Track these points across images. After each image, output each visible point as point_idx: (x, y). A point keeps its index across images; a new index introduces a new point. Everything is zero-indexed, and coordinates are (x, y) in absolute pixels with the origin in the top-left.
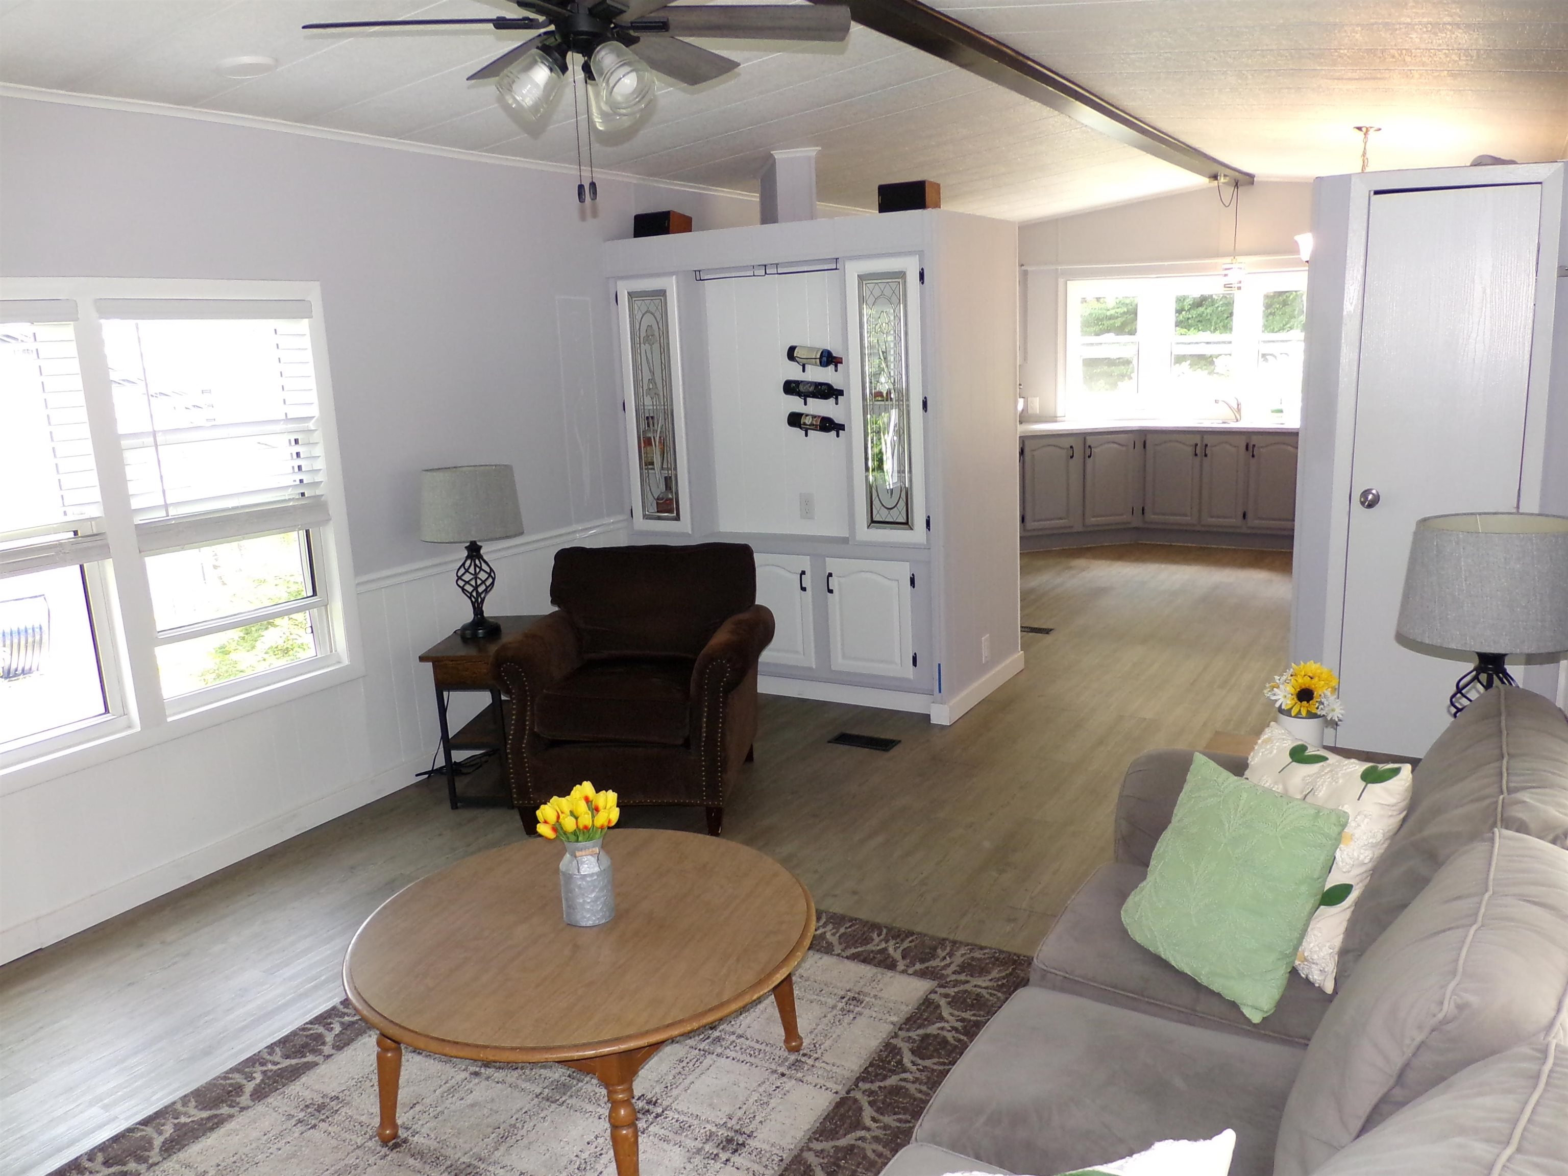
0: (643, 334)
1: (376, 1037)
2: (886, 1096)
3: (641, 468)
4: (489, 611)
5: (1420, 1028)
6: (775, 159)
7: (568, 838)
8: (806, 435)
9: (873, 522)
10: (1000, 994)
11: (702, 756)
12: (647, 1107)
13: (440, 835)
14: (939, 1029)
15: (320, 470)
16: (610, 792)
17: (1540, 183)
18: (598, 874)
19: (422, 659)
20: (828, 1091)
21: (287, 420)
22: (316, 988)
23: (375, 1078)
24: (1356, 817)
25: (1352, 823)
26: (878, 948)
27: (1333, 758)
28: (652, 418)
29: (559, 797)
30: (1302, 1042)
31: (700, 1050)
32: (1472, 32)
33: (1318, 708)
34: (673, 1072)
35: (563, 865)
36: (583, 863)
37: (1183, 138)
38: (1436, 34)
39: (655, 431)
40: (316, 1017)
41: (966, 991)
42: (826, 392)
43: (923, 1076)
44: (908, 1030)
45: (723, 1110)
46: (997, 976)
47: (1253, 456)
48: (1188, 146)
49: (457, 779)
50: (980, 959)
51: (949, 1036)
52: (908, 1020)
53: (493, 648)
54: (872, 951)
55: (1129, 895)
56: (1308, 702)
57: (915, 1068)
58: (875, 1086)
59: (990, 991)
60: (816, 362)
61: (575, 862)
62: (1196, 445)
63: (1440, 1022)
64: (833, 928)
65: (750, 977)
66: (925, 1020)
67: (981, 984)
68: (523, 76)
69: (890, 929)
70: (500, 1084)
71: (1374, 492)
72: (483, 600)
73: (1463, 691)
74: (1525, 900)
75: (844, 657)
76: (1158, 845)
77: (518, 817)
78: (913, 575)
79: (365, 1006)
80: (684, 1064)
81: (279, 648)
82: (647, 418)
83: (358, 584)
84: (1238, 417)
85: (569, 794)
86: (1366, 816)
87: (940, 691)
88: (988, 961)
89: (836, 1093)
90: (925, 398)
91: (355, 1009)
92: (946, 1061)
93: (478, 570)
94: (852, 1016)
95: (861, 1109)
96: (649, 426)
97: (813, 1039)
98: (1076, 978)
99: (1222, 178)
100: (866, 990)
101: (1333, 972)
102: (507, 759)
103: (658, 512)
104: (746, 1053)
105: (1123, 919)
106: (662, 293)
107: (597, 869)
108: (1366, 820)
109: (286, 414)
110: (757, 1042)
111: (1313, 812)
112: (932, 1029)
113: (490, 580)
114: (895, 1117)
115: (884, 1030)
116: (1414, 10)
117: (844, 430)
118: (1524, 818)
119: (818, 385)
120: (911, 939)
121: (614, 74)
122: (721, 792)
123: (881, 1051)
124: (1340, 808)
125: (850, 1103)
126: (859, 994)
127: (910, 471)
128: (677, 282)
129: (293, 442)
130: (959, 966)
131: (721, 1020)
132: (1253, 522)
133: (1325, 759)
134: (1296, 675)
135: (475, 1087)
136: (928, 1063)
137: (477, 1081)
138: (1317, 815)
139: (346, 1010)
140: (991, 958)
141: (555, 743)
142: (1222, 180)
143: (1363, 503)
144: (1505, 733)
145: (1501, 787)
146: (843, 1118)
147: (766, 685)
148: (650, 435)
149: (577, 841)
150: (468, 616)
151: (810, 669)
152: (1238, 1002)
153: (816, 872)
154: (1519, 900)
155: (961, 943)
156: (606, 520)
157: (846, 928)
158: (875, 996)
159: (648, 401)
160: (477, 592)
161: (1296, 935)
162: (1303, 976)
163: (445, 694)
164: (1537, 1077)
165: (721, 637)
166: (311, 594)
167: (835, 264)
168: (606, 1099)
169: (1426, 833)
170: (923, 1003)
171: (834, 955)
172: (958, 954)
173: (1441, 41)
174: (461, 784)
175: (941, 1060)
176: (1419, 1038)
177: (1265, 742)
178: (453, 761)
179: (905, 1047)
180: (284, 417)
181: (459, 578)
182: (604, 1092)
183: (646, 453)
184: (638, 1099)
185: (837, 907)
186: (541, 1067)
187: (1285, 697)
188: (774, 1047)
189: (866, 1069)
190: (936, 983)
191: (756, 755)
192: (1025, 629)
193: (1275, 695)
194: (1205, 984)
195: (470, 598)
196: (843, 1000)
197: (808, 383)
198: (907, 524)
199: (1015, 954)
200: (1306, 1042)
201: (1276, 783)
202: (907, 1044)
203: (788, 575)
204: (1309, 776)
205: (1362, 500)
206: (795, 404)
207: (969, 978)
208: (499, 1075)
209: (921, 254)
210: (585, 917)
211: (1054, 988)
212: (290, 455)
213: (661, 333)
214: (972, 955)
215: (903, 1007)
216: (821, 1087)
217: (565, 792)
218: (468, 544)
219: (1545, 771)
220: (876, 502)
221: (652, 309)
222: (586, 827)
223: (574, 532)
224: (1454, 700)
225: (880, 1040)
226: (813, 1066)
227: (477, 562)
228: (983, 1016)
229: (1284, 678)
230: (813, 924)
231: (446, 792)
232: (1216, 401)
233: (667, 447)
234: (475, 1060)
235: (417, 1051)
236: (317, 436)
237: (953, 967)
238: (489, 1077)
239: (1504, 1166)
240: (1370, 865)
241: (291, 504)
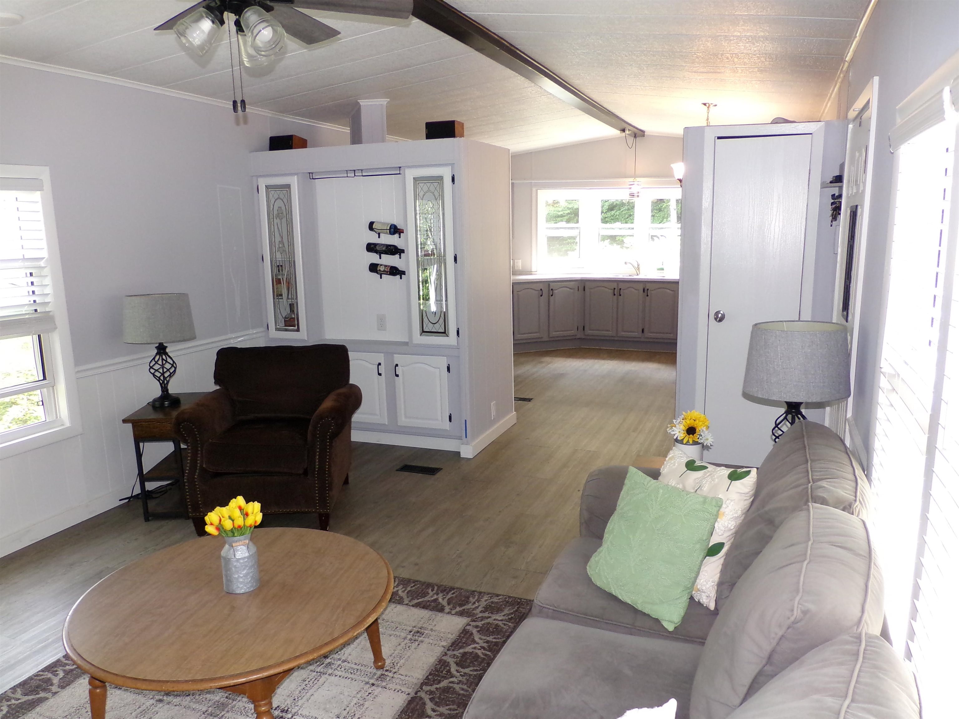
0: (275, 212)
1: (88, 679)
2: (440, 694)
3: (274, 298)
4: (173, 389)
5: (780, 626)
6: (360, 106)
7: (227, 534)
8: (381, 278)
9: (423, 332)
10: (510, 624)
11: (316, 480)
12: (281, 715)
13: (136, 539)
14: (473, 648)
15: (49, 294)
16: (256, 502)
17: (811, 134)
18: (247, 557)
19: (125, 421)
20: (403, 694)
21: (24, 259)
22: (45, 647)
23: (88, 706)
24: (726, 502)
25: (724, 506)
26: (432, 599)
27: (711, 468)
28: (281, 266)
29: (221, 507)
30: (701, 641)
31: (317, 672)
32: (774, 43)
33: (698, 438)
34: (300, 689)
35: (223, 553)
36: (238, 550)
37: (605, 105)
38: (754, 44)
39: (283, 275)
40: (46, 667)
41: (488, 623)
42: (393, 250)
43: (464, 679)
44: (453, 650)
45: (333, 711)
46: (508, 612)
47: (648, 296)
48: (608, 110)
49: (148, 501)
50: (497, 603)
51: (479, 652)
52: (453, 644)
53: (175, 414)
54: (429, 601)
55: (591, 557)
56: (693, 435)
57: (459, 674)
58: (433, 688)
59: (504, 622)
60: (387, 232)
61: (232, 551)
62: (615, 289)
63: (792, 623)
64: (403, 588)
65: (351, 621)
66: (464, 643)
67: (498, 618)
68: (193, 25)
69: (439, 587)
70: (177, 707)
71: (722, 312)
72: (168, 382)
73: (779, 426)
74: (832, 545)
75: (406, 417)
76: (608, 524)
77: (192, 525)
78: (449, 365)
79: (79, 658)
80: (307, 682)
81: (20, 419)
82: (278, 266)
83: (78, 372)
84: (638, 273)
85: (228, 505)
86: (732, 501)
87: (466, 437)
88: (501, 603)
89: (408, 694)
90: (456, 255)
91: (72, 660)
92: (478, 668)
93: (164, 362)
94: (417, 643)
95: (424, 704)
96: (279, 271)
97: (392, 660)
98: (562, 610)
99: (627, 131)
100: (425, 625)
101: (714, 597)
102: (184, 486)
103: (285, 326)
104: (348, 672)
105: (588, 572)
106: (288, 186)
107: (247, 554)
108: (732, 503)
109: (23, 255)
110: (356, 664)
111: (702, 499)
112: (469, 649)
113: (173, 369)
114: (448, 707)
115: (438, 651)
116: (743, 27)
117: (405, 274)
118: (825, 496)
119: (388, 246)
120: (452, 592)
121: (257, 27)
122: (328, 503)
123: (437, 665)
124: (717, 496)
125: (417, 700)
126: (421, 629)
127: (446, 301)
128: (298, 181)
129: (29, 275)
130: (484, 607)
131: (331, 652)
132: (647, 334)
133: (705, 468)
134: (686, 419)
135: (160, 710)
136: (467, 670)
137: (161, 705)
138: (704, 502)
139: (67, 662)
140: (504, 601)
141: (217, 475)
142: (627, 132)
143: (716, 319)
144: (807, 447)
145: (808, 479)
146: (413, 711)
147: (357, 436)
148: (280, 277)
149: (234, 536)
150: (157, 392)
151: (384, 424)
152: (660, 619)
153: (391, 552)
154: (830, 545)
155: (484, 593)
156: (251, 331)
157: (412, 587)
158: (432, 630)
159: (279, 256)
160: (164, 377)
161: (693, 575)
162: (697, 600)
163: (141, 445)
164: (857, 654)
165: (328, 404)
166: (42, 378)
167: (398, 170)
168: (253, 711)
169: (767, 508)
170: (462, 633)
171: (404, 604)
172: (483, 600)
173: (756, 48)
174: (152, 504)
175: (475, 668)
176: (780, 633)
177: (670, 459)
178: (146, 490)
179: (451, 661)
180: (22, 258)
181: (151, 367)
182: (252, 706)
183: (277, 289)
184: (275, 710)
185: (405, 574)
186: (207, 693)
187: (680, 432)
188: (367, 667)
189: (427, 676)
190: (470, 619)
191: (350, 479)
192: (517, 399)
193: (673, 431)
194: (640, 609)
195: (159, 381)
196: (411, 633)
197: (382, 245)
198: (445, 333)
199: (519, 598)
200: (703, 641)
201: (678, 484)
202: (453, 659)
203: (371, 366)
204: (697, 478)
205: (715, 317)
206: (374, 258)
207: (490, 615)
208: (177, 700)
209: (452, 165)
210: (239, 587)
211: (547, 617)
212: (26, 284)
213: (287, 212)
214: (492, 600)
215: (450, 636)
216: (398, 691)
217: (224, 503)
218: (157, 345)
219: (833, 469)
220: (425, 319)
221: (282, 196)
222: (239, 526)
223: (230, 339)
224: (774, 431)
225: (436, 658)
226: (393, 677)
227: (164, 357)
228: (501, 639)
229: (678, 421)
230: (392, 585)
231: (141, 511)
232: (626, 263)
233: (291, 284)
234: (160, 691)
235: (118, 687)
236: (46, 271)
237: (480, 609)
238: (170, 703)
239: (846, 711)
240: (734, 531)
241: (27, 317)
